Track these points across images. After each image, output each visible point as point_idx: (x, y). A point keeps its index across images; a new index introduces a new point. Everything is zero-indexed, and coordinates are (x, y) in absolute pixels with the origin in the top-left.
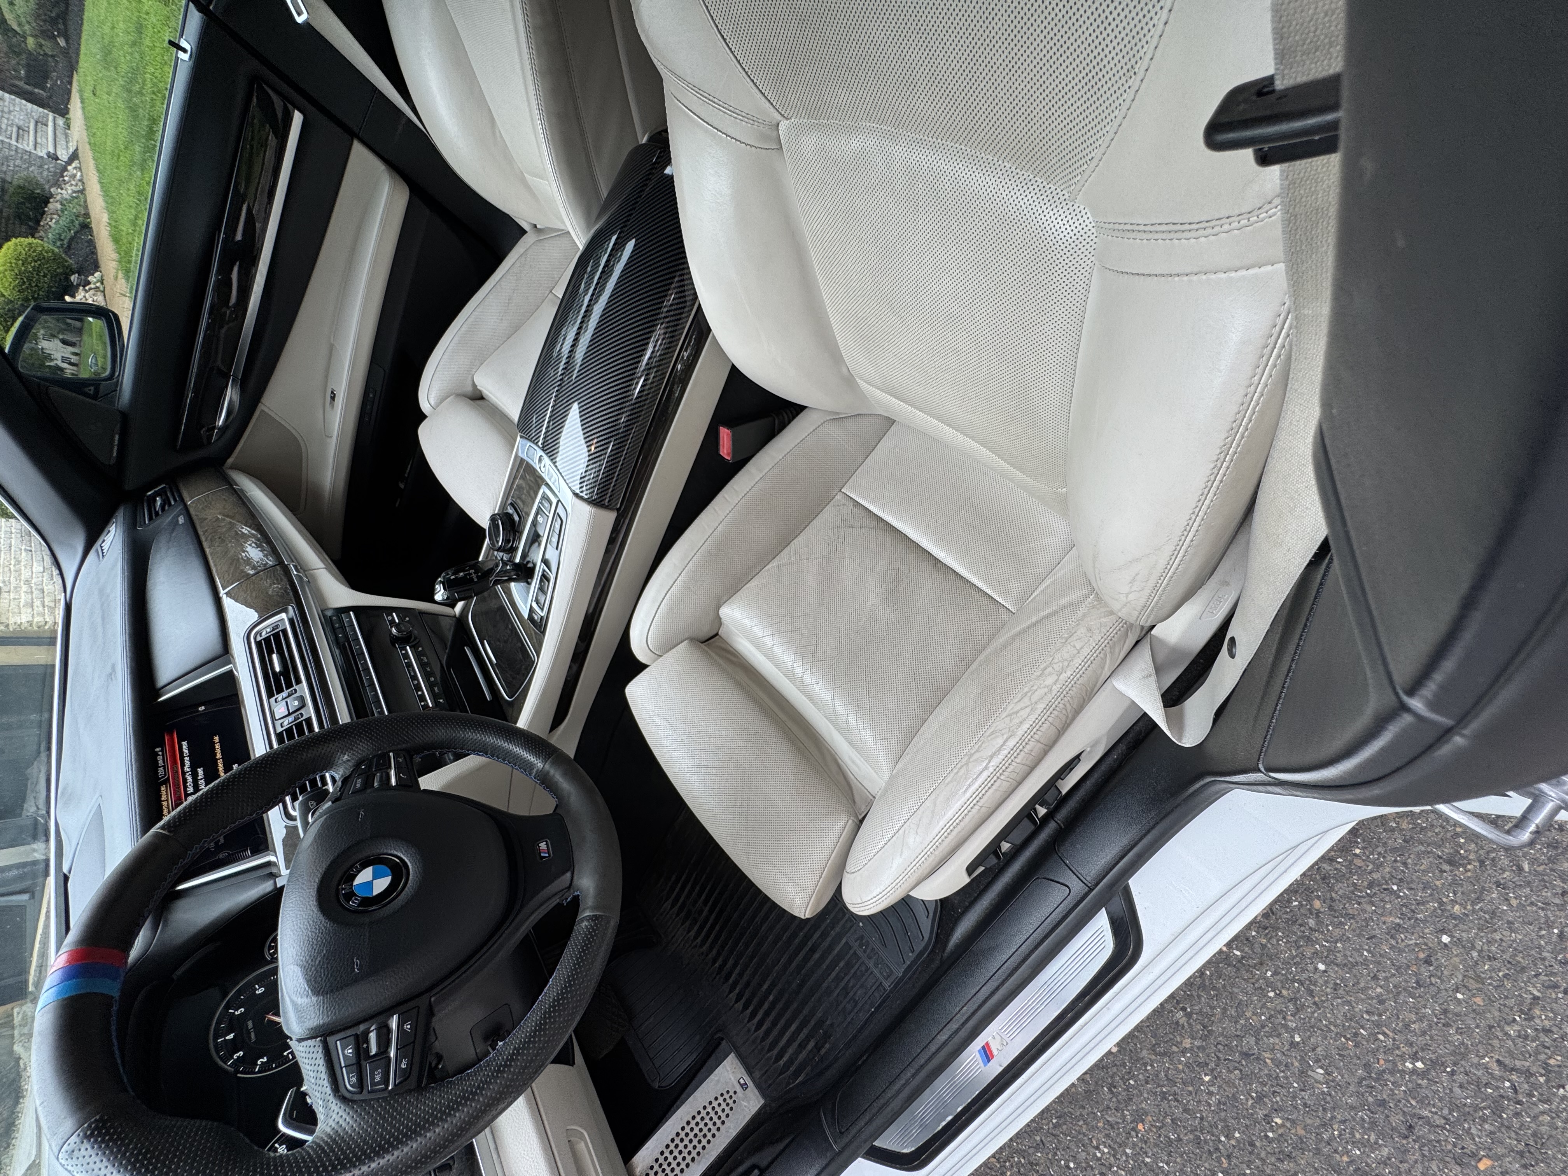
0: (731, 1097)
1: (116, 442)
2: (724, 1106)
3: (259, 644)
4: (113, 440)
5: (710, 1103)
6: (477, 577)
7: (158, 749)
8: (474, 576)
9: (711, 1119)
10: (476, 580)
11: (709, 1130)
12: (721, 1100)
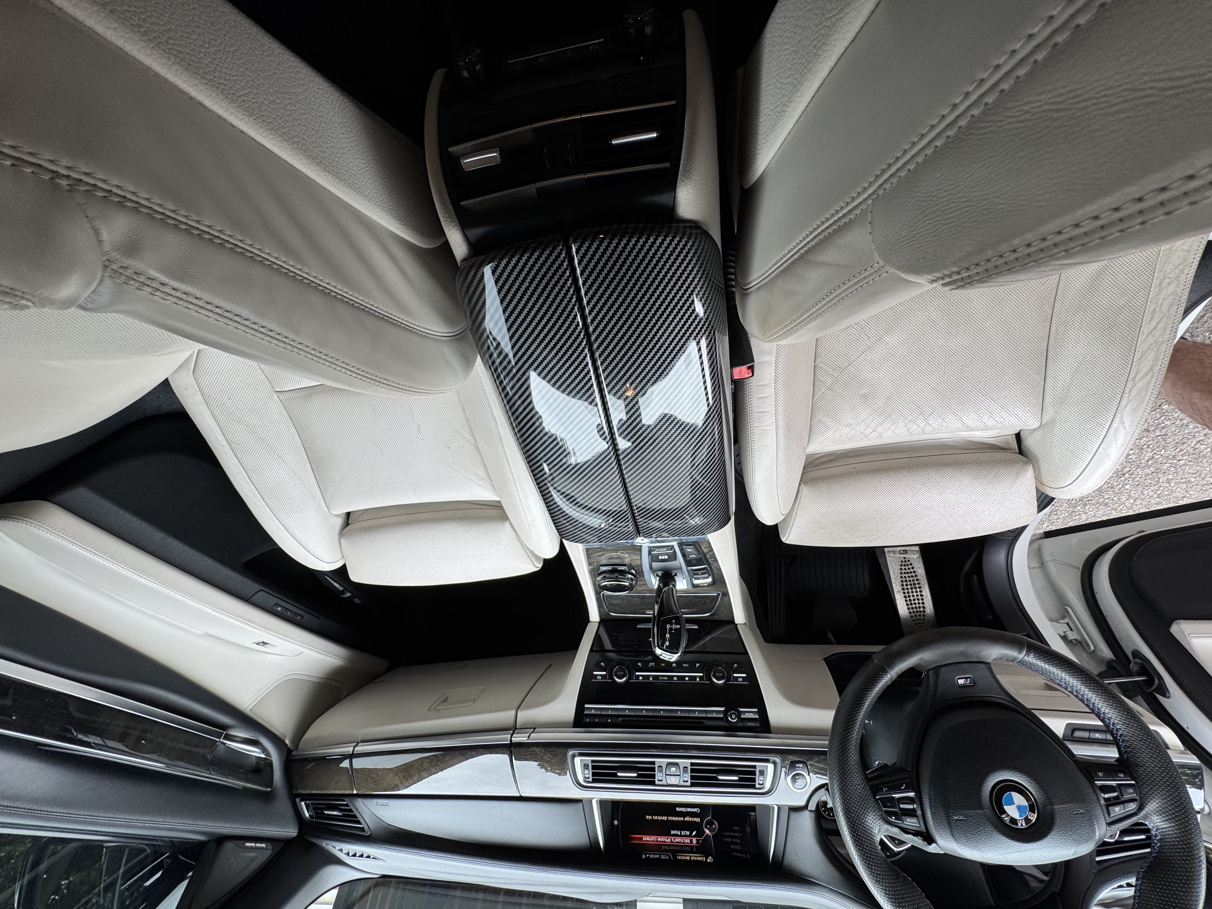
0: (905, 561)
1: (253, 845)
2: (907, 567)
3: (594, 781)
4: (251, 848)
5: (901, 573)
6: (676, 624)
7: (644, 856)
8: (674, 626)
9: (909, 577)
10: (678, 626)
11: (913, 580)
12: (903, 567)
